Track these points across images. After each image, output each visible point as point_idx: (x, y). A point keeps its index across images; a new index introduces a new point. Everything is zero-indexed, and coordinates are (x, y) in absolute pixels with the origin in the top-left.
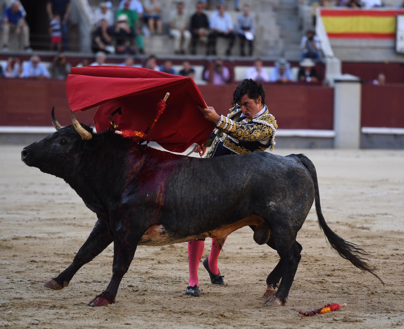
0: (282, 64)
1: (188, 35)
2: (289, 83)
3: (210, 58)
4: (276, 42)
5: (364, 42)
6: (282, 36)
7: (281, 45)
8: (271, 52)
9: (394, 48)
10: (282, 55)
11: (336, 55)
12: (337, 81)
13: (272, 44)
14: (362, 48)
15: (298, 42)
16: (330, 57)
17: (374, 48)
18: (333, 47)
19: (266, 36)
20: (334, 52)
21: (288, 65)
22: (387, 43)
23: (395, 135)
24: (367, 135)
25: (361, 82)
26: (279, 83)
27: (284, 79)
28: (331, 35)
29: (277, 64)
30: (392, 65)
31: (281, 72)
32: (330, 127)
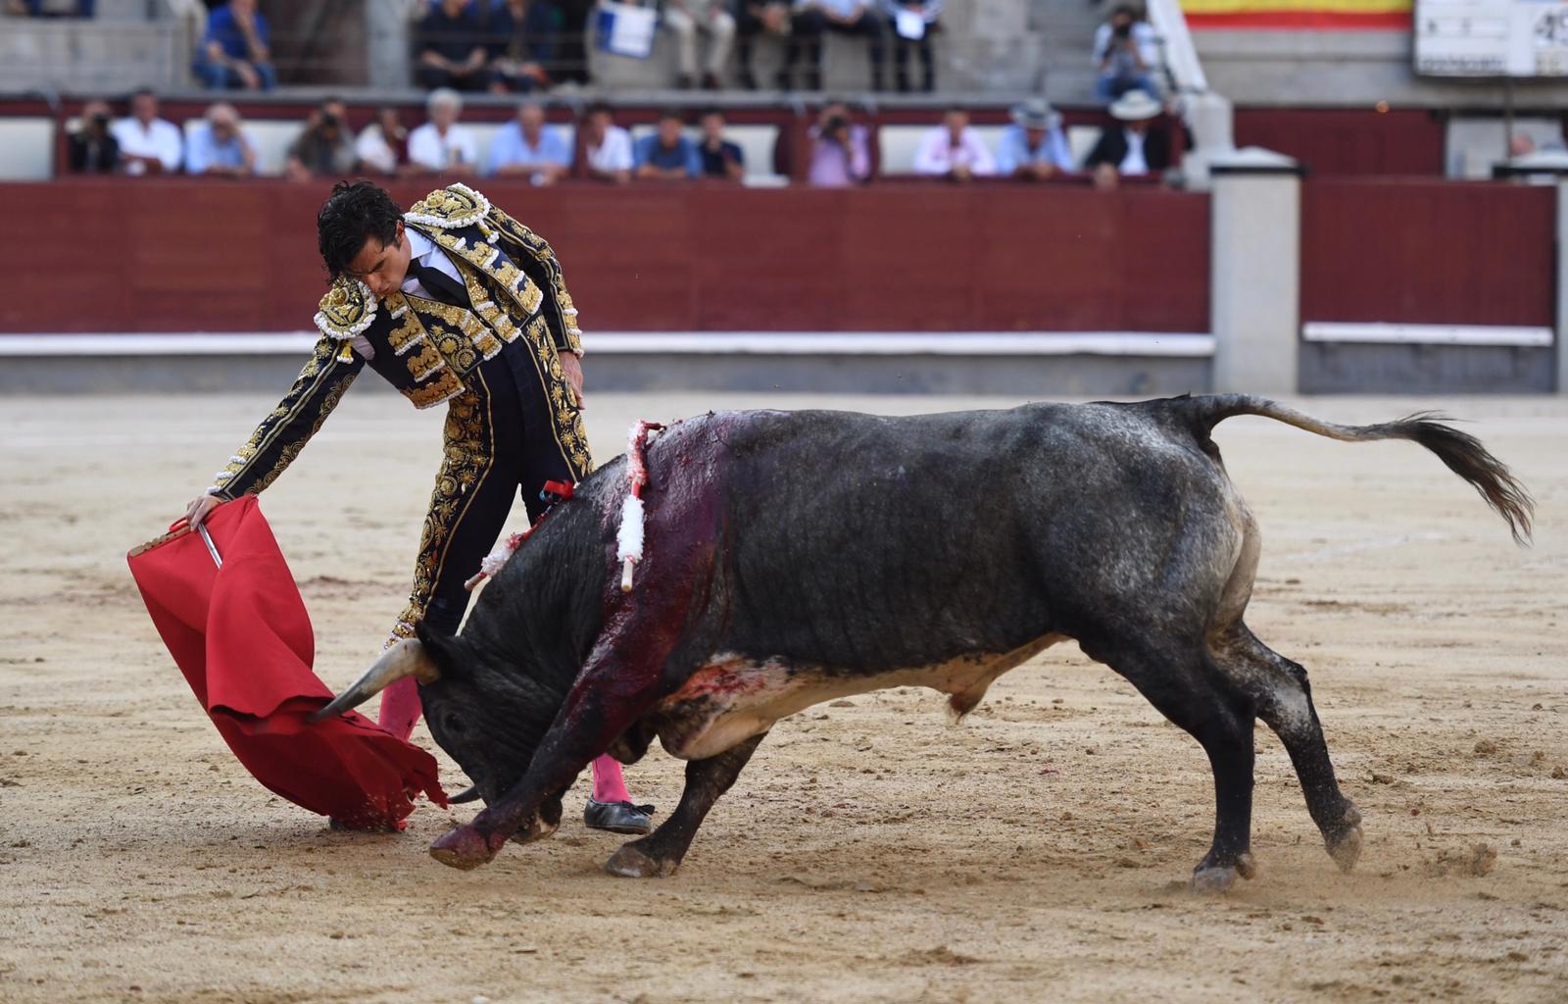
0: (1035, 116)
1: (725, 24)
2: (1059, 177)
3: (799, 99)
4: (1016, 44)
5: (1307, 42)
6: (1032, 26)
7: (1032, 51)
8: (998, 78)
9: (1408, 59)
10: (1037, 88)
11: (1213, 85)
12: (1219, 171)
13: (1000, 50)
14: (1299, 59)
15: (1087, 45)
16: (1196, 92)
17: (1342, 60)
18: (1204, 58)
19: (983, 26)
20: (1209, 76)
21: (1053, 120)
22: (1386, 42)
23: (1416, 347)
24: (1320, 346)
25: (1297, 172)
26: (1024, 177)
27: (1042, 163)
28: (1196, 20)
29: (1018, 115)
30: (1399, 113)
31: (1034, 141)
32: (1200, 322)
